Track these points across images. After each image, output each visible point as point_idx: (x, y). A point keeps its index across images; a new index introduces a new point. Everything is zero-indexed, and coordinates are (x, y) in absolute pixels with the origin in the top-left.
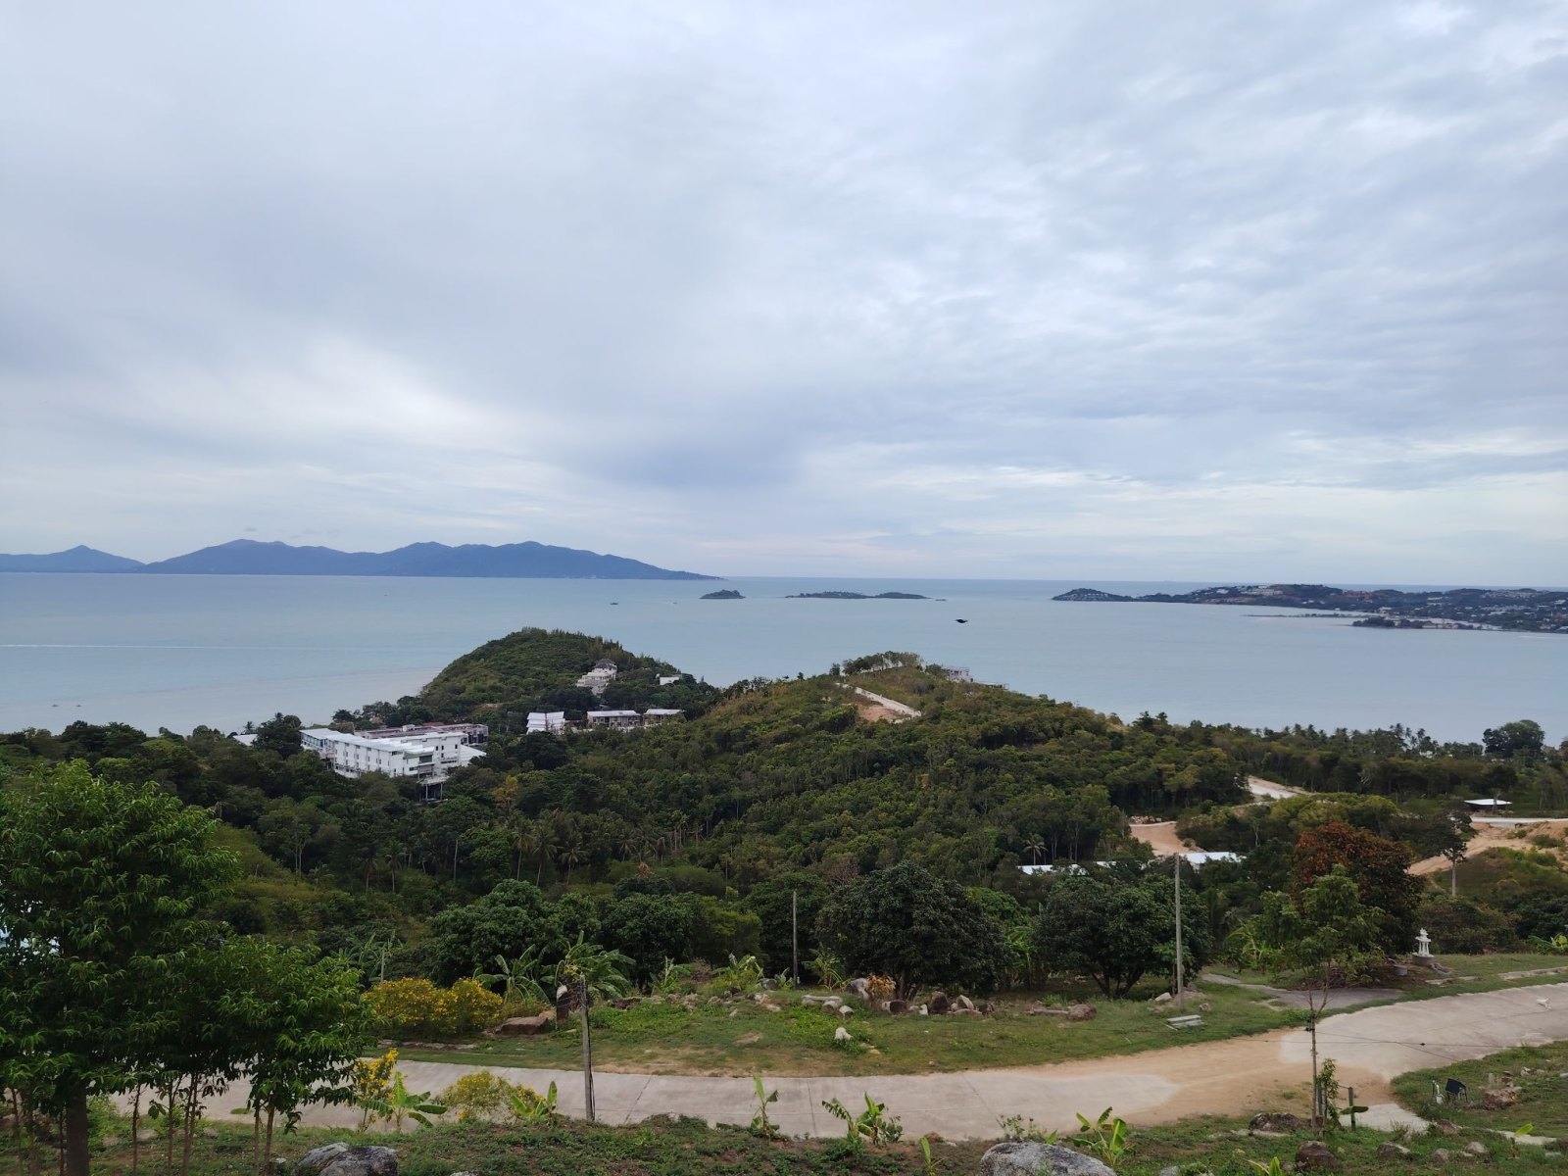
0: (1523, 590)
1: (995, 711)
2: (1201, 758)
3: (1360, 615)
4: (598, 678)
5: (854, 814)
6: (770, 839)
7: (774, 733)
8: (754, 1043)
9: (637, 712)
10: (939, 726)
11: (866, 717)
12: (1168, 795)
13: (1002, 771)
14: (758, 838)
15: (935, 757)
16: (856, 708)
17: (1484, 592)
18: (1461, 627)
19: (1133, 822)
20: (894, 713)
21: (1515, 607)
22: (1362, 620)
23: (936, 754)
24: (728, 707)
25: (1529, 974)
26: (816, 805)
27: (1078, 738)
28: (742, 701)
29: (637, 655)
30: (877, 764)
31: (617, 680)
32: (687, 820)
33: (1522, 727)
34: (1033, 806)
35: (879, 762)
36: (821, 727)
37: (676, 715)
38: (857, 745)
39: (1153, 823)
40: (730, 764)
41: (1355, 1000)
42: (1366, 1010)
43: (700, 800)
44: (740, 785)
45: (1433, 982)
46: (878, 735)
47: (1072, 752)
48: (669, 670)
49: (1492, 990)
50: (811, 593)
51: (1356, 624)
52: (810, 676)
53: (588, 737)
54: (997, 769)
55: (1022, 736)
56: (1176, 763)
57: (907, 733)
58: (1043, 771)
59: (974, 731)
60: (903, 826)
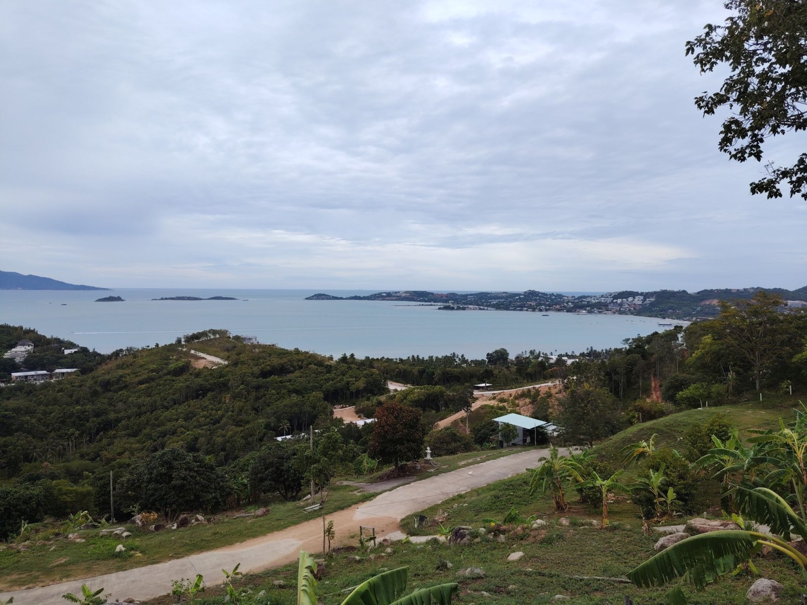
0: (504, 293)
1: (268, 358)
2: (367, 374)
3: (441, 304)
4: (20, 351)
5: (185, 420)
6: (132, 440)
7: (138, 379)
8: (61, 564)
9: (48, 371)
10: (237, 368)
11: (196, 366)
12: (352, 393)
13: (270, 389)
14: (125, 440)
15: (234, 385)
16: (190, 361)
17: (489, 294)
18: (480, 309)
19: (335, 408)
20: (213, 363)
21: (501, 300)
22: (442, 307)
23: (234, 383)
24: (109, 366)
25: (470, 461)
26: (162, 418)
27: (310, 369)
28: (119, 362)
29: (48, 336)
30: (201, 392)
31: (34, 352)
32: (79, 434)
33: (500, 351)
34: (285, 406)
35: (202, 390)
36: (168, 373)
37: (75, 372)
38: (190, 382)
39: (345, 408)
40: (109, 399)
41: (395, 484)
42: (398, 488)
43: (88, 421)
44: (114, 411)
45: (430, 471)
46: (202, 376)
47: (307, 376)
48: (71, 345)
49: (453, 470)
50: (168, 297)
51: (439, 309)
52: (163, 345)
53: (10, 389)
54: (267, 388)
55: (281, 370)
56: (356, 378)
57: (220, 373)
58: (291, 387)
59: (256, 370)
60: (214, 424)
